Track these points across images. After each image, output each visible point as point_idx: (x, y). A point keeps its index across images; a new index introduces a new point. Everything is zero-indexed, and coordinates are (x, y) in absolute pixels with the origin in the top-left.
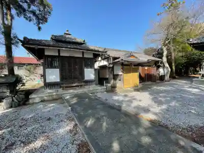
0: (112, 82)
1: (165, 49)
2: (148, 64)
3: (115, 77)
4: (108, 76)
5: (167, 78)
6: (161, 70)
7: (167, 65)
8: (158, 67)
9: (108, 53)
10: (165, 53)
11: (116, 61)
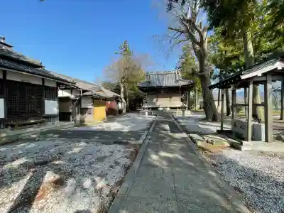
1: (122, 86)
2: (111, 99)
5: (124, 111)
6: (120, 104)
7: (124, 101)
8: (118, 102)
10: (122, 90)
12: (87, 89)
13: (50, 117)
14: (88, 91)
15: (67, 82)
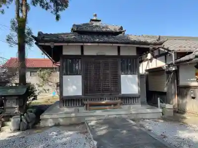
0: (175, 100)
3: (183, 91)
4: (165, 90)
9: (166, 45)
11: (183, 59)
12: (187, 49)
13: (129, 99)
14: (190, 53)
15: (149, 44)
